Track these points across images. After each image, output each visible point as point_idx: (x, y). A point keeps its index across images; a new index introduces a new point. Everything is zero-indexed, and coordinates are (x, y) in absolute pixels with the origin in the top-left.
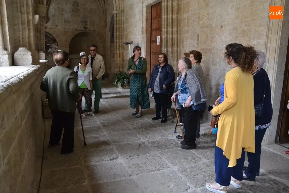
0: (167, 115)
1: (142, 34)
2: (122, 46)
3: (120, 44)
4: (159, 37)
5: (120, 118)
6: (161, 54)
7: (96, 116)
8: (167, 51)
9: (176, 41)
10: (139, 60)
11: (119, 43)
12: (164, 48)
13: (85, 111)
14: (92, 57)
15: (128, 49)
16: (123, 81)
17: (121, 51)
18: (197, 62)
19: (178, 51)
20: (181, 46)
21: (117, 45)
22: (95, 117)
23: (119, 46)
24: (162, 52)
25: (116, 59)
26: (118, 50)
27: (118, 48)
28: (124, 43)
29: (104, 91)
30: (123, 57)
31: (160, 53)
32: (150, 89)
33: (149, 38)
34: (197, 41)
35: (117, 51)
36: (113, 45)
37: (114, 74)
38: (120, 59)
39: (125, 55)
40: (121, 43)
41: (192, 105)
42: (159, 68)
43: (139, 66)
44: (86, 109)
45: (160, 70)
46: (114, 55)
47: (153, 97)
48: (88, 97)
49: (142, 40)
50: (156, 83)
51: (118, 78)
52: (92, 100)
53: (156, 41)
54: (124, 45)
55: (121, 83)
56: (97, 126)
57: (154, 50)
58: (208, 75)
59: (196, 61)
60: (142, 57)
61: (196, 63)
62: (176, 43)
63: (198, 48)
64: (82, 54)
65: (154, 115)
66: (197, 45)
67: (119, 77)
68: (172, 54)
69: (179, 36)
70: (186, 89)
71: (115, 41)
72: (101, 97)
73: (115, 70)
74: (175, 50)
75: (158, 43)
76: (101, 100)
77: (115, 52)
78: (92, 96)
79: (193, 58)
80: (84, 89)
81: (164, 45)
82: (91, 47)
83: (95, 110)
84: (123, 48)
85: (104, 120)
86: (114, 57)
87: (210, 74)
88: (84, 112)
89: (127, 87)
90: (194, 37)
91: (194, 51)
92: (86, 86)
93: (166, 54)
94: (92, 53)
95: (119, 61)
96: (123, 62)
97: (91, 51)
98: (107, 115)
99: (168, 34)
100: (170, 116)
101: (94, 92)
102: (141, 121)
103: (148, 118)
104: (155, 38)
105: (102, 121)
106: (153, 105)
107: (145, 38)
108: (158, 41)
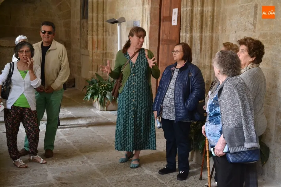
0: (190, 164)
1: (143, 4)
2: (103, 27)
3: (100, 23)
4: (175, 11)
5: (95, 168)
6: (179, 43)
7: (46, 163)
8: (191, 38)
9: (210, 19)
10: (138, 54)
11: (97, 20)
12: (186, 32)
13: (25, 153)
14: (44, 45)
15: (114, 33)
16: (104, 95)
17: (100, 37)
18: (253, 62)
19: (214, 39)
20: (220, 28)
21: (93, 24)
22: (45, 166)
23: (97, 24)
24: (182, 41)
25: (91, 51)
26: (94, 33)
27: (95, 29)
28: (108, 21)
29: (64, 112)
30: (105, 48)
31: (177, 42)
32: (155, 113)
33: (157, 12)
34: (253, 19)
35: (92, 35)
36: (85, 24)
37: (87, 80)
38: (99, 51)
39: (108, 43)
40: (102, 19)
41: (226, 153)
42: (173, 71)
43: (138, 66)
44: (27, 149)
45: (175, 75)
46: (87, 42)
47: (162, 128)
48: (30, 126)
49: (143, 16)
50: (166, 101)
51: (93, 89)
52: (40, 131)
53: (170, 18)
54: (108, 23)
55: (99, 99)
56: (47, 183)
57: (165, 36)
58: (275, 87)
59: (251, 60)
60: (144, 49)
61: (250, 62)
62: (209, 23)
63: (254, 32)
64: (19, 39)
65: (162, 164)
66: (252, 27)
67: (95, 86)
68: (201, 44)
69: (215, 8)
70: (217, 114)
71: (90, 15)
72: (59, 125)
73: (88, 74)
74: (208, 38)
75: (174, 23)
76: (58, 131)
77: (90, 37)
78: (41, 122)
79: (246, 53)
80: (24, 108)
81: (186, 27)
82: (43, 25)
83: (44, 152)
84: (105, 30)
85: (62, 173)
86: (86, 47)
87: (278, 84)
88: (22, 155)
89: (111, 106)
90: (246, 10)
91: (248, 40)
92: (27, 103)
93: (189, 44)
94: (45, 38)
95: (97, 56)
96: (104, 58)
97: (43, 33)
98: (69, 161)
99: (195, 4)
100: (194, 166)
101: (45, 115)
102: (136, 174)
103: (151, 169)
104: (168, 12)
105: (58, 174)
106: (161, 144)
107: (149, 12)
108: (175, 17)
